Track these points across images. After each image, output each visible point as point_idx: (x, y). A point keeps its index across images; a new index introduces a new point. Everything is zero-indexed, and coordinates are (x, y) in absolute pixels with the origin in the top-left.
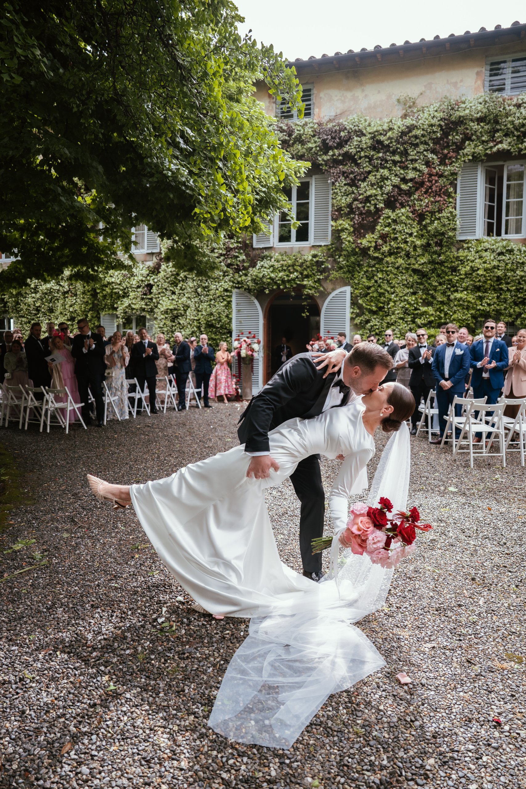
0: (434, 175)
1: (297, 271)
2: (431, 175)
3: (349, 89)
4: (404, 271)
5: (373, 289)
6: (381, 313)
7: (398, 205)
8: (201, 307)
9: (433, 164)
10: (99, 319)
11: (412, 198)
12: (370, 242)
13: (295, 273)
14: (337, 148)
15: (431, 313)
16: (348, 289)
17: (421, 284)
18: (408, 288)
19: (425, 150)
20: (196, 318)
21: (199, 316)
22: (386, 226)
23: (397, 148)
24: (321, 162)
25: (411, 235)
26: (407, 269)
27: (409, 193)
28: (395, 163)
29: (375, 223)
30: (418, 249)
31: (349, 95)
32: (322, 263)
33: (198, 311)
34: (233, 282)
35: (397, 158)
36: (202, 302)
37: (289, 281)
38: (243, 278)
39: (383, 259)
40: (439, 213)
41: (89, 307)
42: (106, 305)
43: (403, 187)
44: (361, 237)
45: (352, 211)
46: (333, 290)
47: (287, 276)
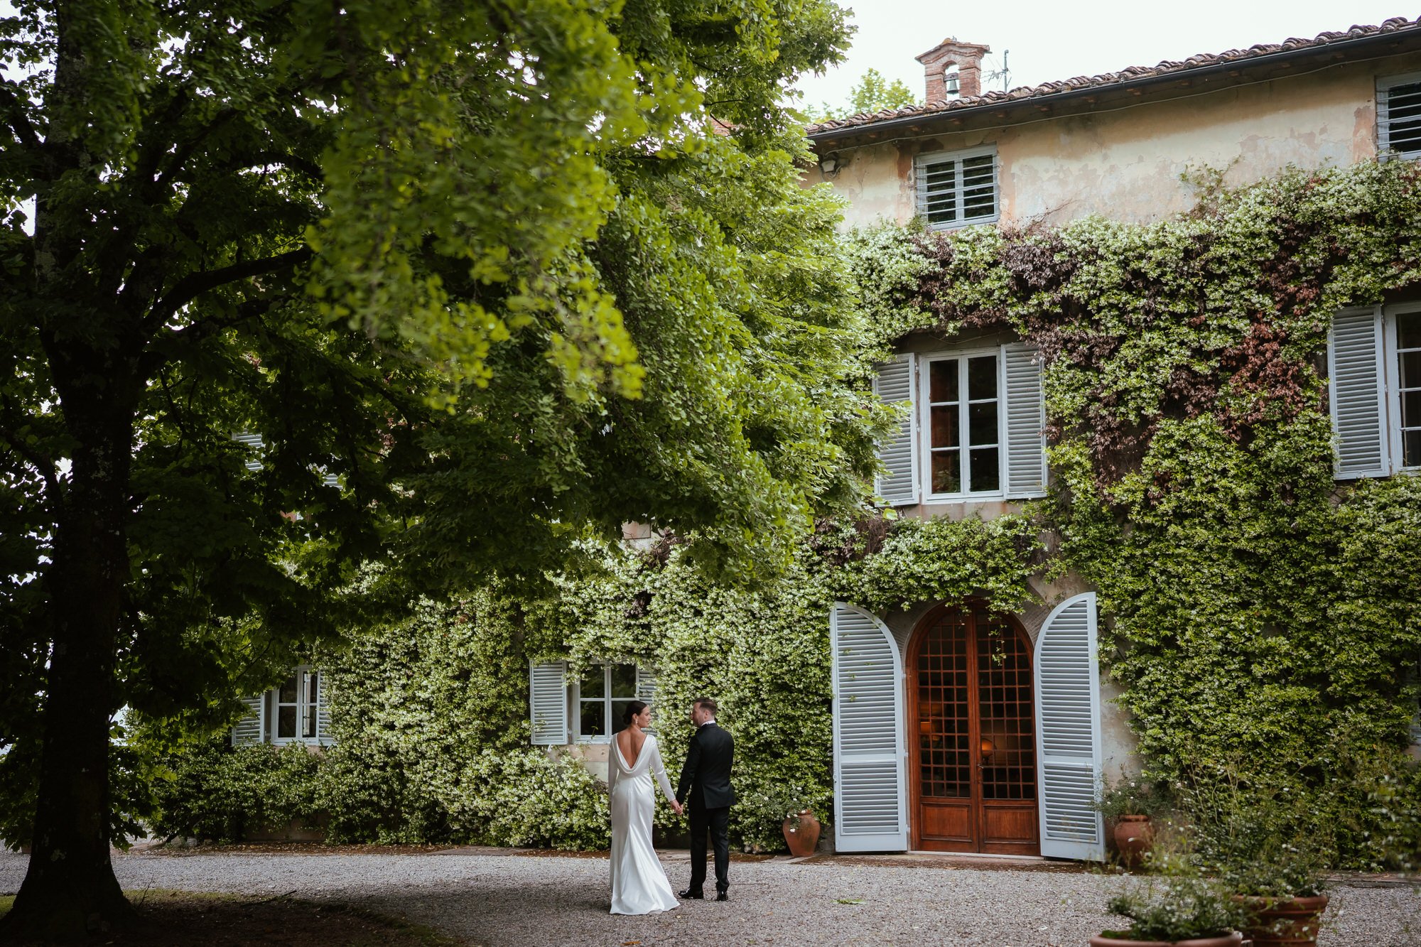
0: (1268, 341)
1: (972, 560)
2: (1262, 340)
3: (1073, 155)
4: (1215, 556)
5: (1144, 597)
6: (1169, 652)
7: (1190, 408)
8: (758, 644)
9: (1264, 315)
10: (526, 672)
11: (1220, 393)
12: (1134, 492)
13: (968, 566)
14: (1047, 289)
15: (1284, 649)
16: (1090, 599)
17: (1259, 583)
18: (1228, 592)
19: (1242, 288)
20: (749, 670)
21: (757, 664)
22: (1165, 457)
23: (1180, 286)
24: (1015, 320)
25: (1224, 473)
26: (1222, 551)
27: (1215, 381)
28: (1177, 318)
29: (1142, 449)
30: (1242, 506)
31: (1074, 167)
32: (1028, 541)
33: (754, 653)
34: (830, 587)
35: (1181, 307)
36: (761, 633)
37: (954, 582)
38: (853, 576)
39: (1163, 530)
40: (1286, 424)
41: (502, 647)
42: (543, 640)
43: (1201, 368)
44: (1112, 479)
45: (1087, 425)
46: (1059, 599)
47: (950, 570)
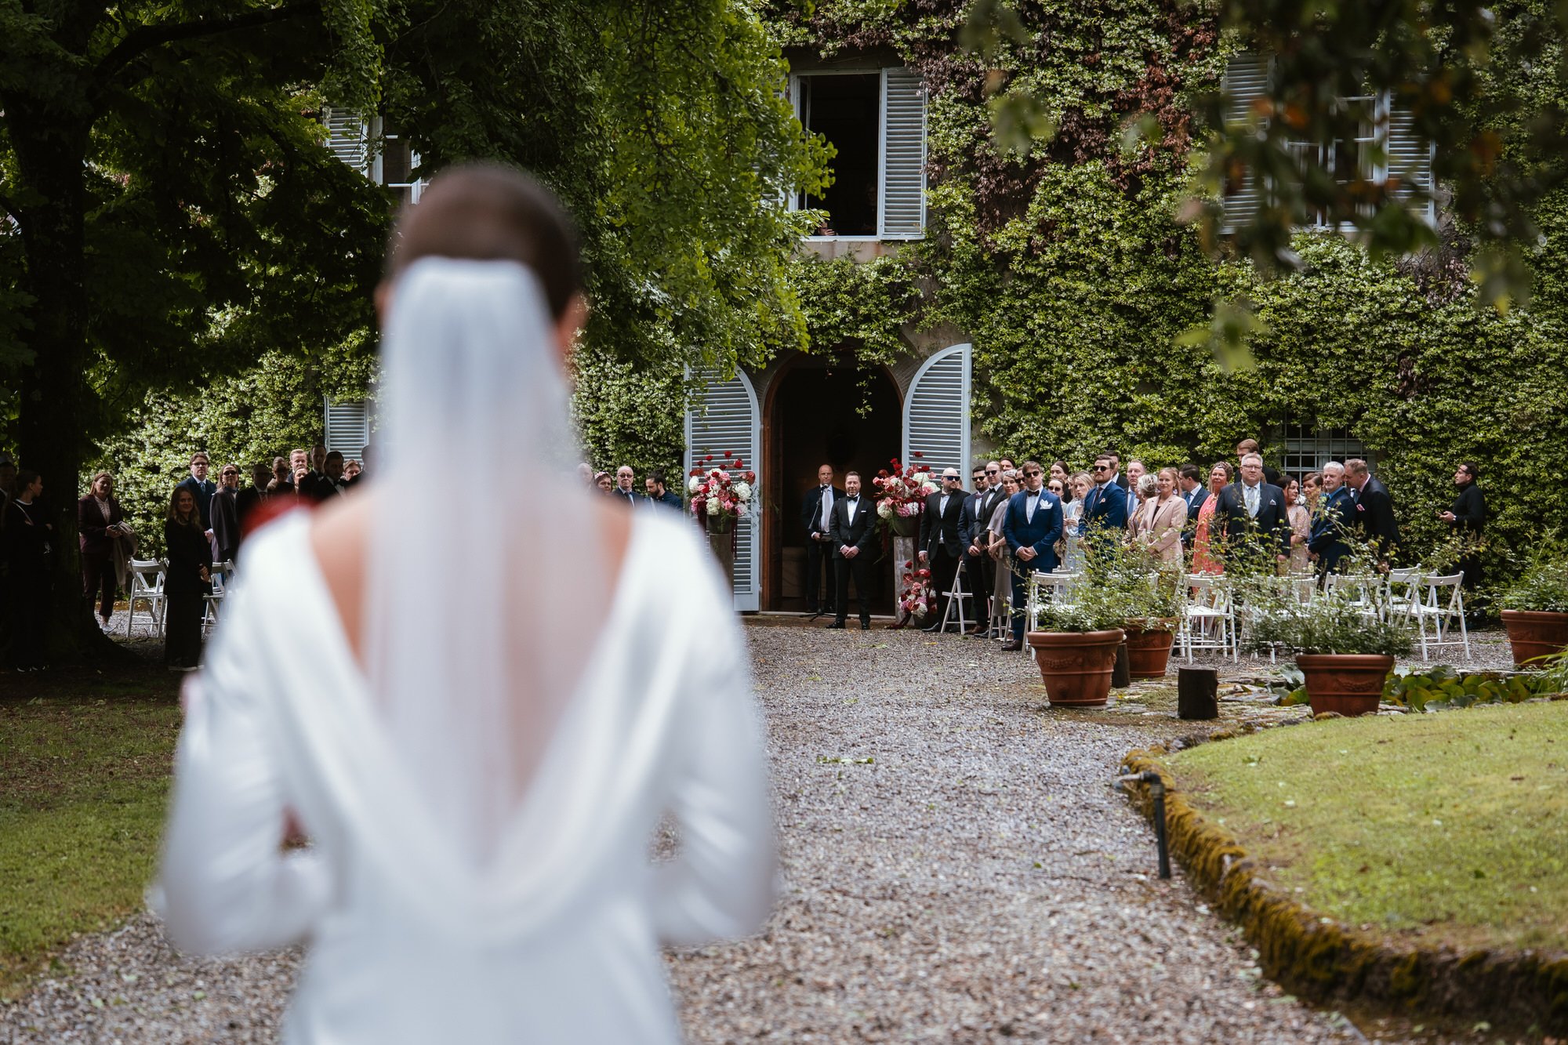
0: (1162, 85)
1: (843, 306)
2: (1156, 85)
4: (1095, 310)
5: (1022, 351)
6: (1043, 409)
7: (1079, 153)
8: (604, 390)
9: (1160, 57)
10: (320, 411)
11: (1111, 138)
12: (1017, 240)
13: (838, 312)
14: (936, 13)
15: (1156, 408)
16: (965, 350)
17: (1136, 339)
18: (1105, 348)
19: (1140, 27)
20: (592, 418)
21: (601, 413)
22: (1052, 204)
23: (1077, 22)
24: (900, 45)
25: (1108, 225)
26: (1102, 304)
27: (1107, 126)
28: (1071, 55)
29: (1028, 195)
30: (1125, 259)
32: (903, 287)
33: (598, 399)
35: (1076, 44)
36: (606, 377)
37: (823, 330)
39: (1044, 280)
40: (1174, 175)
41: (296, 380)
42: (342, 376)
43: (1092, 112)
44: (995, 225)
45: (970, 166)
46: (934, 350)
47: (819, 317)
